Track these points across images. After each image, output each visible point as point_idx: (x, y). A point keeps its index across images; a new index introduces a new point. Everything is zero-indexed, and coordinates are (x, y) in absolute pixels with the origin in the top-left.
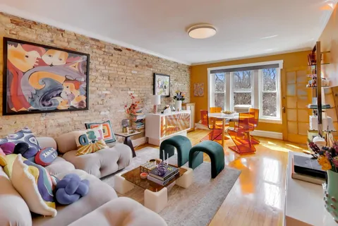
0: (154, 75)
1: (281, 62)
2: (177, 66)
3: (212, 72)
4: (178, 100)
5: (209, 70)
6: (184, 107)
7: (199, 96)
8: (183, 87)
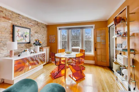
0: (13, 27)
1: (94, 26)
2: (37, 24)
3: (60, 29)
4: (36, 45)
5: (58, 28)
6: (42, 50)
7: (52, 43)
8: (42, 37)
